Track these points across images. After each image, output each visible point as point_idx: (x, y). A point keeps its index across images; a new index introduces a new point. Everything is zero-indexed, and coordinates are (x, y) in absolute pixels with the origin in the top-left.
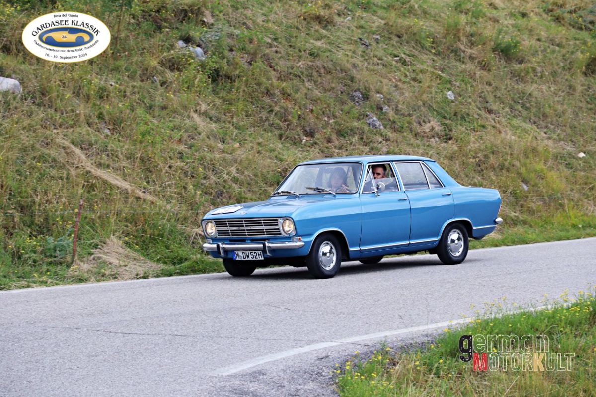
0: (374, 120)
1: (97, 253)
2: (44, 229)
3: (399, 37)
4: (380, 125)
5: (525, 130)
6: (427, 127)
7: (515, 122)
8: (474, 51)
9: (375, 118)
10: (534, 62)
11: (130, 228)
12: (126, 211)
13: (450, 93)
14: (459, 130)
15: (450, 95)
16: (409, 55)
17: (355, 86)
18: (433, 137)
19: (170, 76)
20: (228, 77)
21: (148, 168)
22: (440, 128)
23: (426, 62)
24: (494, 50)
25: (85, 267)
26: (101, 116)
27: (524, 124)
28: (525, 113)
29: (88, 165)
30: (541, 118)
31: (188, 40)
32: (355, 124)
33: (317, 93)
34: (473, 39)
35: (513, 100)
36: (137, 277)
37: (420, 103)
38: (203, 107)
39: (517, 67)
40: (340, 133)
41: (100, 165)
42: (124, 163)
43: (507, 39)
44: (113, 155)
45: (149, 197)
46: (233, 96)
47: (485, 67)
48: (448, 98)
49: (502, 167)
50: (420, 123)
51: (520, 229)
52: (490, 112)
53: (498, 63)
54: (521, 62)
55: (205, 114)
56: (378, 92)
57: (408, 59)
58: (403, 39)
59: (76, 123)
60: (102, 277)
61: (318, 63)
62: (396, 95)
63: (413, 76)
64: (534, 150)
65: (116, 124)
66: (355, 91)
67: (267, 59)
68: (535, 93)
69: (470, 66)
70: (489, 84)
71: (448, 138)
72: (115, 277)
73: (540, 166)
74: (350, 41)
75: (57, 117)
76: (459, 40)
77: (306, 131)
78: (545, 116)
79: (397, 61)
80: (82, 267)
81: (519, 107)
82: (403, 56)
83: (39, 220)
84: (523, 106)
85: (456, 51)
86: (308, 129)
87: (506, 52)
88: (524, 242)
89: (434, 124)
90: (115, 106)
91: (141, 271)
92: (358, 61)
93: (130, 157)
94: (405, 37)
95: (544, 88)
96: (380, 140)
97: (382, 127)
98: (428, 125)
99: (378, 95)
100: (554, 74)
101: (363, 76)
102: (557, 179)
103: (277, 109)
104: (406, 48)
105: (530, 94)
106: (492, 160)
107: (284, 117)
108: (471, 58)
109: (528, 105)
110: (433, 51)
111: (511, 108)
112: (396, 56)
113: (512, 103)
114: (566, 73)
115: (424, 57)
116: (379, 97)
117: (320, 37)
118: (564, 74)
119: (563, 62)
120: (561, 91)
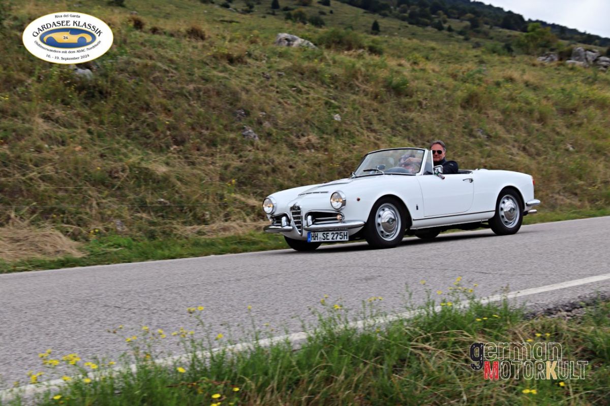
0: (250, 132)
3: (302, 74)
4: (255, 137)
6: (303, 140)
7: (395, 139)
8: (367, 87)
9: (250, 131)
10: (420, 97)
13: (337, 115)
15: (337, 117)
16: (307, 87)
17: (240, 104)
18: (309, 149)
22: (318, 141)
23: (318, 93)
24: (384, 87)
27: (402, 141)
28: (405, 133)
32: (230, 135)
33: (200, 110)
34: (368, 78)
35: (396, 122)
37: (303, 120)
39: (405, 100)
40: (212, 143)
43: (396, 80)
47: (376, 97)
48: (333, 119)
50: (298, 137)
52: (372, 131)
53: (388, 97)
54: (408, 96)
56: (262, 110)
57: (304, 89)
58: (305, 75)
61: (209, 86)
63: (305, 102)
66: (239, 109)
68: (417, 119)
69: (361, 98)
70: (376, 110)
74: (252, 74)
76: (357, 79)
77: (177, 140)
78: (422, 135)
79: (294, 91)
81: (401, 129)
82: (300, 87)
84: (406, 128)
85: (351, 87)
86: (179, 138)
87: (396, 89)
89: (314, 138)
94: (307, 74)
95: (426, 115)
96: (250, 148)
97: (257, 138)
98: (306, 138)
99: (261, 113)
100: (437, 106)
103: (150, 120)
104: (306, 83)
105: (412, 120)
108: (364, 91)
109: (409, 128)
110: (332, 86)
111: (393, 128)
112: (295, 87)
113: (394, 125)
114: (447, 106)
115: (321, 90)
116: (261, 114)
117: (225, 70)
118: (446, 106)
119: (447, 99)
120: (441, 118)
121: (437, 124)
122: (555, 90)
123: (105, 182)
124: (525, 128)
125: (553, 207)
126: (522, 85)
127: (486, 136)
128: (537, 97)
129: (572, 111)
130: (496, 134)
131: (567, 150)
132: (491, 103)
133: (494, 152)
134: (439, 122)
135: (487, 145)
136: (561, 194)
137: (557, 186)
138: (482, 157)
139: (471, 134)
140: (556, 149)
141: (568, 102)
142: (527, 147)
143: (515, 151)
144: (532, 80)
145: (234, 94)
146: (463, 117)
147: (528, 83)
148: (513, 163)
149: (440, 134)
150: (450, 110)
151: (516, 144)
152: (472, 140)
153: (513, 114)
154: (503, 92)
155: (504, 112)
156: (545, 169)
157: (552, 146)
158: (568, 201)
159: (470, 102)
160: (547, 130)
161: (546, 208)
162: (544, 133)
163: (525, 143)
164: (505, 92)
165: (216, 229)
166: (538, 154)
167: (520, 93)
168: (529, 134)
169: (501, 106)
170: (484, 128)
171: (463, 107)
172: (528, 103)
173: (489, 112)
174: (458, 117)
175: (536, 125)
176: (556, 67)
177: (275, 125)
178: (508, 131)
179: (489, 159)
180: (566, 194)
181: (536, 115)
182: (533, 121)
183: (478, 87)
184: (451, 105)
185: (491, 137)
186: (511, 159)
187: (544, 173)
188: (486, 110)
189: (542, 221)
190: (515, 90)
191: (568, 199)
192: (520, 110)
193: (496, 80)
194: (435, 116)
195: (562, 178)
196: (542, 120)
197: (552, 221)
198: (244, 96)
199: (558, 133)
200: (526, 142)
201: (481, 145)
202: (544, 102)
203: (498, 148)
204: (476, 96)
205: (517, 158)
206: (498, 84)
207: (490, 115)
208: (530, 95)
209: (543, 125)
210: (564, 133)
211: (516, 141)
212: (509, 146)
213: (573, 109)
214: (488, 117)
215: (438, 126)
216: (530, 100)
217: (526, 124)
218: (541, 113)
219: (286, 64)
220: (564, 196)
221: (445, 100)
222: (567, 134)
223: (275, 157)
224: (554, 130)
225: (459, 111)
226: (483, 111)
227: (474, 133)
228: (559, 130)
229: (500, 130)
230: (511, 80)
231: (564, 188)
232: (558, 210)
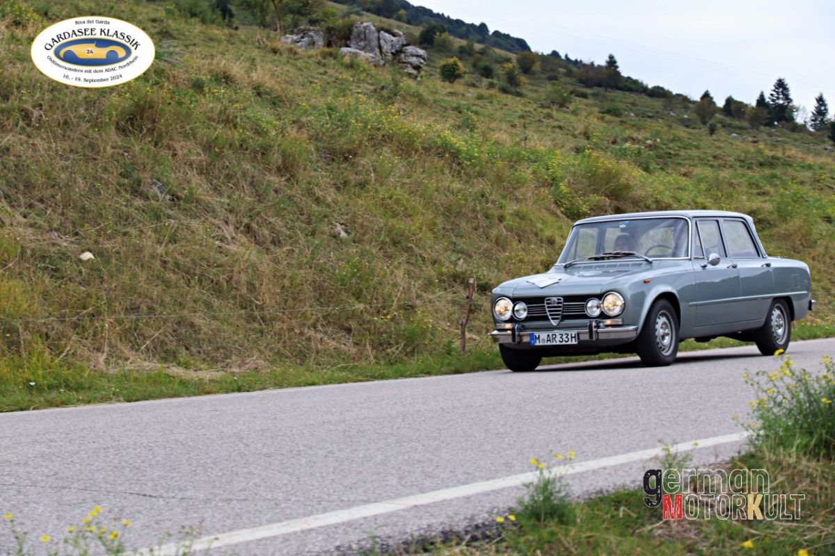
30: (20, 189)
68: (19, 149)
78: (30, 186)
95: (38, 141)
114: (88, 125)
118: (84, 126)
119: (86, 109)
120: (71, 151)
121: (62, 163)
122: (315, 108)
124: (252, 184)
125: (302, 356)
126: (249, 92)
127: (168, 197)
128: (280, 119)
129: (348, 156)
130: (191, 193)
131: (335, 236)
132: (182, 127)
133: (185, 233)
134: (67, 159)
135: (169, 217)
136: (320, 328)
137: (311, 310)
138: (159, 242)
139: (136, 190)
140: (313, 234)
141: (340, 135)
142: (254, 226)
143: (228, 231)
144: (269, 83)
146: (121, 151)
147: (261, 89)
148: (223, 259)
149: (67, 185)
150: (94, 134)
151: (231, 218)
152: (138, 202)
153: (228, 152)
154: (207, 104)
155: (208, 147)
156: (289, 274)
157: (304, 225)
158: (333, 344)
159: (136, 119)
160: (297, 191)
161: (287, 357)
162: (290, 198)
163: (250, 216)
164: (211, 105)
166: (276, 242)
167: (245, 109)
168: (260, 198)
169: (202, 132)
170: (165, 180)
171: (122, 131)
172: (259, 132)
173: (177, 146)
174: (109, 150)
175: (274, 179)
176: (320, 58)
178: (215, 189)
179: (171, 247)
180: (330, 330)
181: (276, 158)
182: (270, 171)
183: (155, 87)
184: (96, 124)
185: (179, 198)
186: (220, 250)
187: (287, 283)
188: (171, 139)
189: (279, 385)
190: (232, 102)
191: (333, 339)
192: (243, 146)
193: (193, 76)
194: (61, 146)
195: (322, 295)
196: (287, 169)
197: (298, 385)
199: (318, 200)
202: (293, 132)
203: (195, 224)
204: (151, 107)
205: (233, 248)
206: (198, 86)
207: (180, 153)
208: (265, 115)
209: (288, 180)
210: (330, 200)
211: (231, 211)
212: (216, 222)
213: (349, 152)
214: (174, 155)
215: (65, 169)
216: (264, 125)
217: (253, 177)
218: (284, 155)
220: (326, 333)
221: (82, 111)
222: (336, 202)
224: (310, 193)
225: (113, 136)
226: (165, 141)
227: (143, 188)
228: (319, 193)
229: (199, 186)
230: (226, 79)
231: (325, 317)
232: (311, 362)
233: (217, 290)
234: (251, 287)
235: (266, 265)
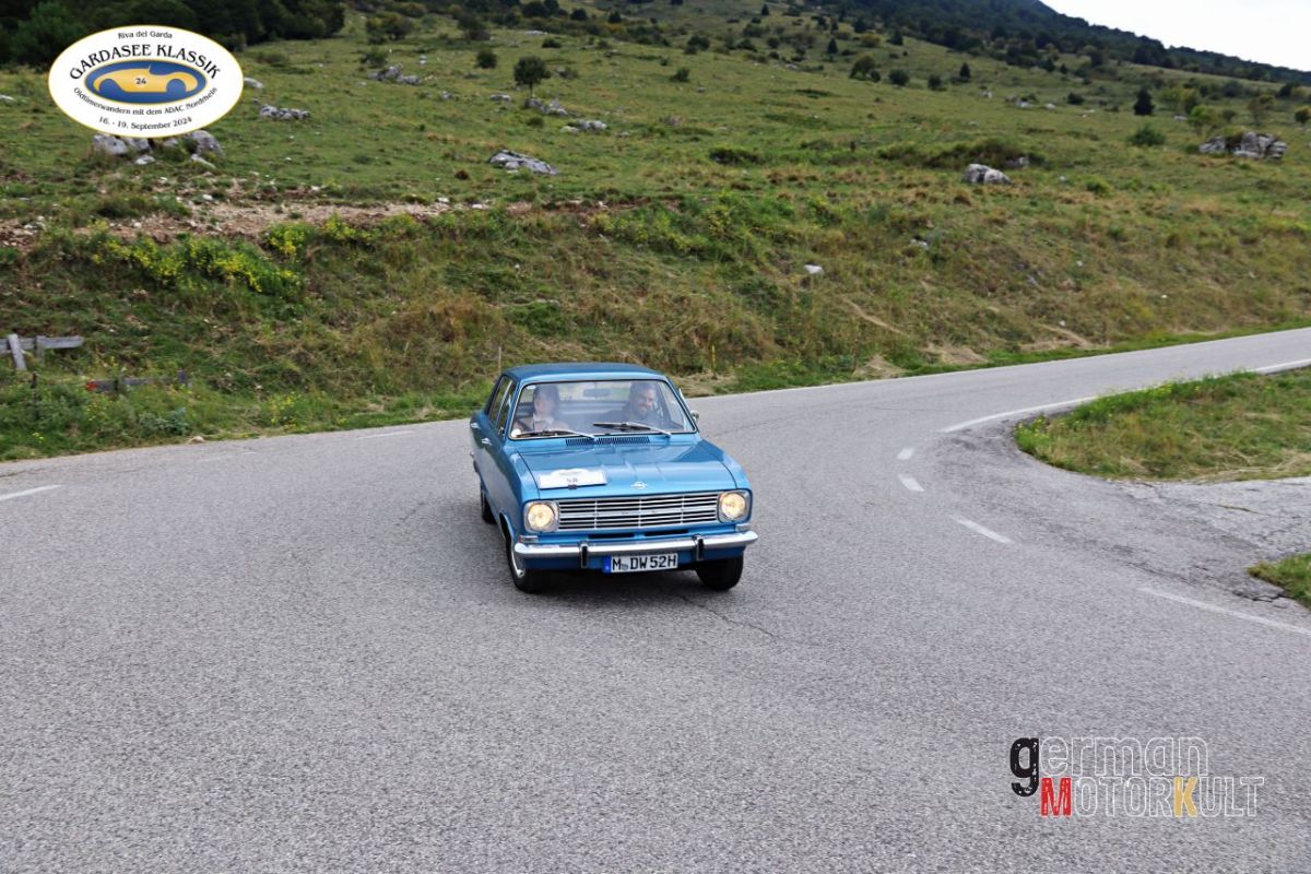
1: (868, 364)
2: (837, 351)
5: (1128, 283)
6: (1065, 283)
7: (1122, 278)
8: (1094, 236)
9: (1032, 279)
10: (1133, 241)
11: (887, 349)
12: (884, 339)
14: (1086, 284)
15: (1080, 263)
16: (1053, 241)
17: (1020, 260)
19: (908, 260)
20: (943, 259)
21: (896, 315)
23: (1064, 244)
24: (1108, 235)
25: (862, 372)
26: (868, 286)
27: (1127, 279)
28: (1128, 272)
29: (861, 313)
30: (1138, 274)
31: (918, 238)
32: (1020, 283)
33: (997, 266)
34: (1094, 228)
35: (1120, 264)
36: (892, 377)
37: (1061, 269)
38: (928, 277)
39: (1122, 244)
40: (1011, 289)
41: (869, 314)
42: (882, 312)
43: (1115, 228)
44: (877, 308)
45: (897, 331)
46: (946, 269)
47: (1102, 245)
48: (1078, 265)
49: (1113, 306)
50: (1061, 282)
51: (1124, 344)
52: (1105, 272)
53: (1110, 243)
54: (1125, 240)
55: (929, 282)
56: (1034, 263)
57: (1053, 243)
58: (1050, 231)
59: (854, 290)
60: (871, 378)
61: (997, 248)
62: (1045, 265)
63: (1056, 253)
64: (1134, 295)
65: (878, 289)
66: (1020, 264)
67: (967, 248)
68: (1134, 260)
69: (1092, 245)
70: (1105, 256)
71: (1078, 289)
72: (879, 377)
73: (1137, 304)
74: (1018, 234)
75: (844, 287)
76: (1085, 230)
78: (1141, 273)
79: (1046, 244)
80: (860, 372)
81: (1124, 269)
82: (1050, 241)
83: (835, 346)
84: (1126, 268)
85: (1083, 237)
87: (1115, 236)
88: (1127, 350)
89: (1070, 281)
90: (877, 279)
91: (894, 373)
92: (1021, 245)
93: (886, 308)
94: (1051, 229)
95: (1140, 256)
97: (1037, 284)
100: (1147, 247)
101: (1025, 254)
102: (1148, 312)
103: (972, 276)
104: (1052, 236)
105: (1131, 261)
106: (1107, 302)
107: (976, 280)
108: (1093, 240)
109: (1130, 267)
110: (1069, 237)
111: (1119, 270)
112: (1045, 241)
113: (1120, 266)
115: (1063, 241)
116: (1035, 266)
117: (998, 232)
119: (1153, 240)
123: (975, 319)
124: (1216, 261)
127: (1186, 270)
129: (1253, 241)
133: (1195, 284)
135: (1188, 278)
136: (1247, 315)
137: (1244, 308)
143: (1209, 281)
145: (1013, 251)
152: (1177, 274)
153: (1205, 248)
155: (1199, 248)
156: (1234, 295)
158: (1253, 320)
159: (1172, 242)
160: (1233, 261)
162: (1231, 264)
165: (1039, 345)
166: (1228, 283)
167: (1208, 226)
168: (1219, 265)
171: (1167, 247)
172: (1216, 237)
175: (1224, 257)
177: (1047, 274)
178: (1203, 265)
180: (1251, 315)
181: (1224, 248)
182: (1222, 253)
185: (1191, 271)
191: (1253, 318)
192: (1211, 246)
195: (1247, 302)
196: (1228, 252)
198: (1020, 253)
199: (1242, 263)
200: (1216, 273)
201: (1185, 279)
203: (1197, 280)
204: (1175, 234)
205: (1212, 287)
207: (1188, 252)
208: (1216, 227)
209: (1229, 257)
210: (1246, 262)
211: (1209, 273)
212: (1204, 278)
213: (1254, 239)
214: (1186, 253)
215: (1150, 265)
216: (1217, 232)
217: (1216, 257)
218: (1227, 246)
219: (1033, 221)
220: (1249, 316)
221: (1151, 241)
222: (1249, 263)
223: (1054, 298)
225: (1163, 251)
228: (1242, 260)
229: (1195, 264)
231: (1249, 310)
233: (1209, 304)
234: (1221, 302)
235: (1225, 293)
